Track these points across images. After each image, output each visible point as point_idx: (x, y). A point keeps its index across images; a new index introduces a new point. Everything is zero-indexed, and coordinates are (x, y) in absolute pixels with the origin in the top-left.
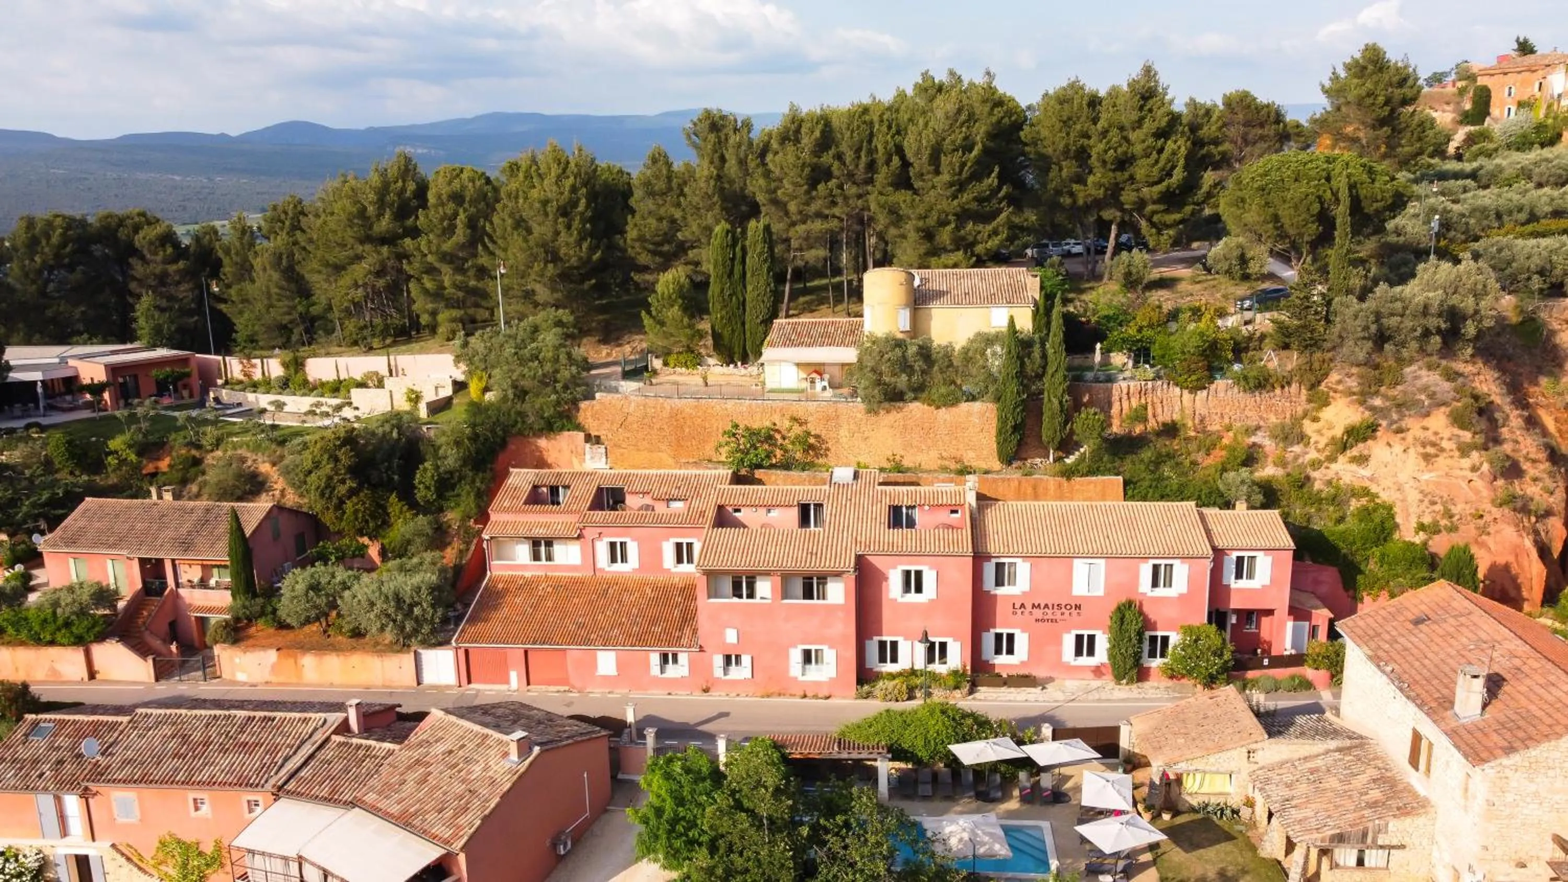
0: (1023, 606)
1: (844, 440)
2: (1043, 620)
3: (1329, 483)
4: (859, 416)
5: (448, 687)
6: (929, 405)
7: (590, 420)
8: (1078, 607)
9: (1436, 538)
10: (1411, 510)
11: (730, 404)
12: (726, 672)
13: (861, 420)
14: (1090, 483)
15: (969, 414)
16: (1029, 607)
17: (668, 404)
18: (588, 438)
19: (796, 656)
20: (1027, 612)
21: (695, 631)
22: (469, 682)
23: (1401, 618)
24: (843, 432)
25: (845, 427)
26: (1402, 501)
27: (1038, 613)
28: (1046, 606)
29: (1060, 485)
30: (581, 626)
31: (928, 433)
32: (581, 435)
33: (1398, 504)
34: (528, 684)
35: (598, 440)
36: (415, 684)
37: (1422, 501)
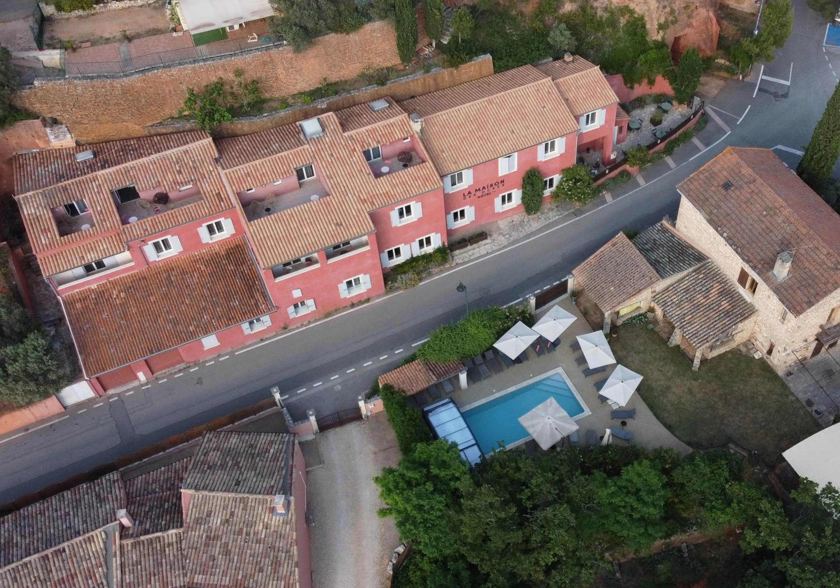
0: (470, 193)
1: (281, 76)
2: (482, 196)
3: (606, 9)
4: (290, 55)
5: (90, 401)
6: (341, 33)
7: (38, 105)
8: (502, 182)
9: (668, 31)
10: (654, 16)
11: (174, 71)
12: (296, 313)
13: (292, 59)
14: (471, 66)
15: (373, 31)
16: (473, 192)
17: (117, 83)
18: (44, 121)
19: (343, 286)
20: (472, 195)
21: (264, 295)
22: (105, 390)
23: (715, 183)
24: (280, 71)
25: (280, 66)
26: (648, 11)
27: (479, 194)
28: (484, 188)
29: (452, 73)
30: (175, 323)
31: (345, 53)
32: (38, 122)
33: (647, 14)
34: (153, 374)
35: (55, 122)
36: (63, 410)
37: (658, 8)
